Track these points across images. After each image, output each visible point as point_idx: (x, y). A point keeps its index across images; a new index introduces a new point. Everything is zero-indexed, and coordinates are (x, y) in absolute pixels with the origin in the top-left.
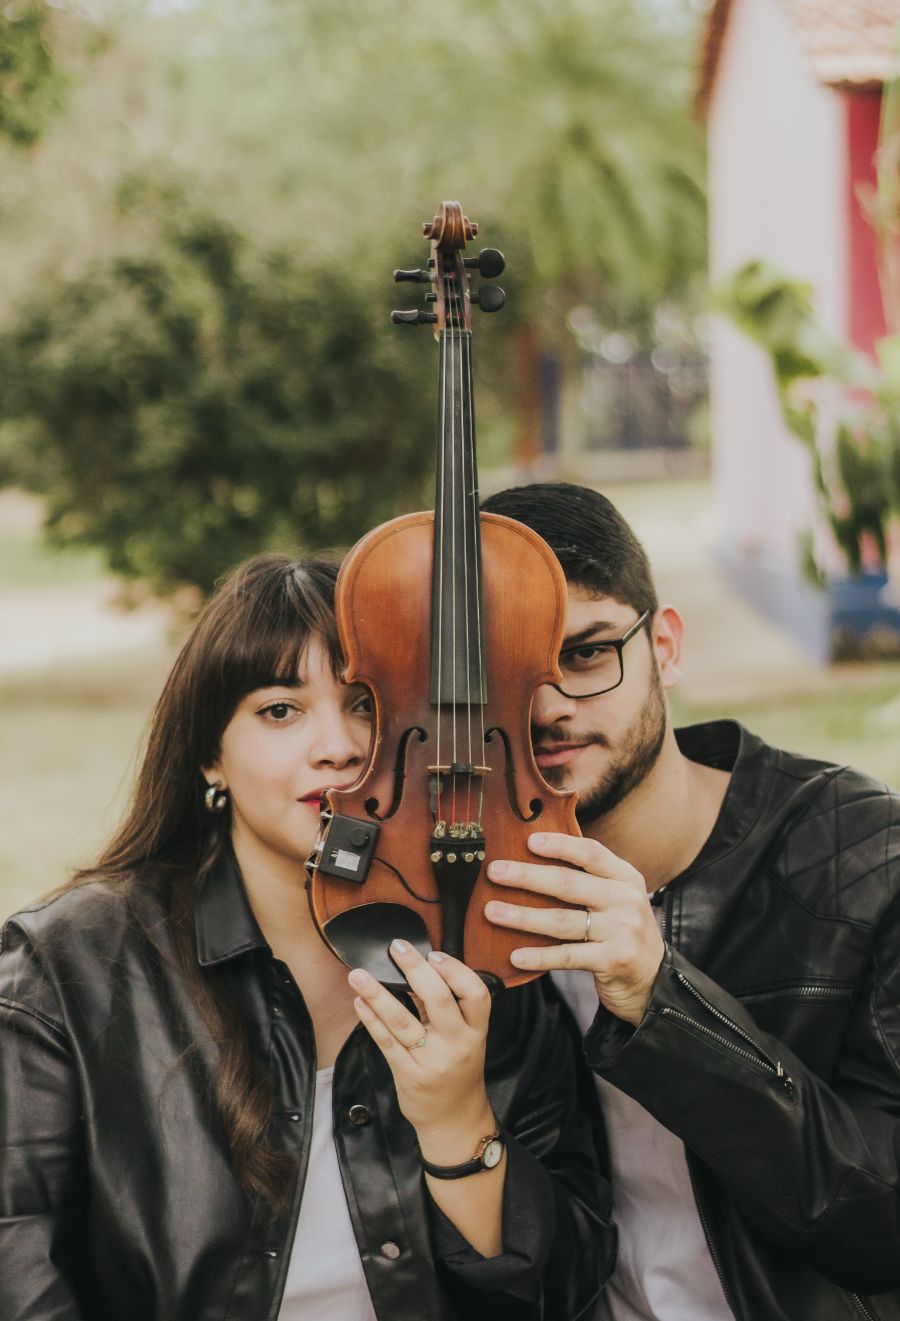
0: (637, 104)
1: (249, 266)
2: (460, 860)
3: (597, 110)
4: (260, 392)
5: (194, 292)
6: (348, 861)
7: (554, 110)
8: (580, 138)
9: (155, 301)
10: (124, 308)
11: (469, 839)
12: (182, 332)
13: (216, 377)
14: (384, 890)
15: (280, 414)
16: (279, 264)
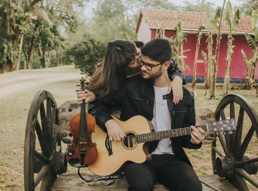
0: (130, 33)
1: (96, 43)
2: (83, 153)
3: (126, 33)
4: (96, 55)
5: (90, 45)
6: (70, 154)
7: (122, 33)
8: (124, 35)
9: (87, 46)
10: (84, 46)
11: (84, 151)
12: (89, 49)
13: (92, 53)
14: (75, 156)
15: (98, 57)
16: (98, 43)
